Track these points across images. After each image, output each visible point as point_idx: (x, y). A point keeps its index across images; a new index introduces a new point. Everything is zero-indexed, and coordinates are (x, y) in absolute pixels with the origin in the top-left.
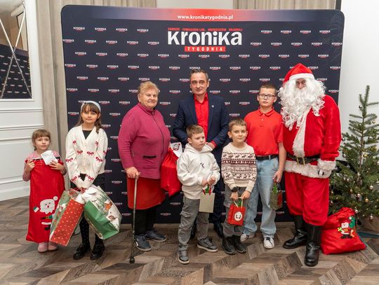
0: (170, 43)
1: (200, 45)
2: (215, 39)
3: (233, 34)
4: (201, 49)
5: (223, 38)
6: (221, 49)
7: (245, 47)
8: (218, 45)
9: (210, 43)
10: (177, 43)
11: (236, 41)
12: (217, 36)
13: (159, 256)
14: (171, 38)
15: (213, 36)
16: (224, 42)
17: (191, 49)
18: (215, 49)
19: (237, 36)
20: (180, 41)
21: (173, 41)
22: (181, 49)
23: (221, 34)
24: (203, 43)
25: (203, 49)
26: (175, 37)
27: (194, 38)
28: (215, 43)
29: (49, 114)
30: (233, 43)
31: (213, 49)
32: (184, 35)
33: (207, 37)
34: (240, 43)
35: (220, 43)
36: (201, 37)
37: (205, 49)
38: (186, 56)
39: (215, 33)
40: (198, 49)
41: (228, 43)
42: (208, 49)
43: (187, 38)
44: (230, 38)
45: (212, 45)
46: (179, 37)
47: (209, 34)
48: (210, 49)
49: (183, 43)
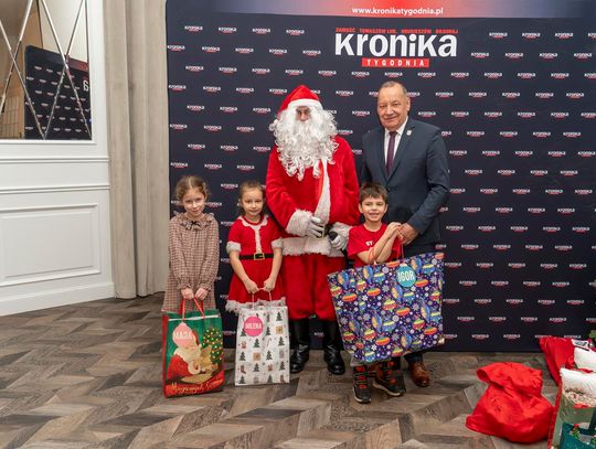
0: (338, 52)
1: (387, 56)
2: (413, 46)
3: (443, 39)
4: (388, 63)
5: (425, 45)
6: (422, 64)
7: (462, 60)
8: (416, 57)
9: (404, 54)
10: (350, 52)
11: (447, 50)
12: (417, 42)
13: (321, 399)
14: (341, 44)
15: (409, 42)
16: (426, 51)
17: (372, 63)
18: (412, 63)
19: (448, 41)
20: (355, 49)
21: (344, 49)
22: (356, 62)
23: (422, 38)
24: (393, 53)
25: (392, 63)
26: (346, 43)
27: (379, 46)
28: (412, 54)
29: (120, 166)
30: (442, 53)
31: (408, 63)
32: (361, 39)
33: (399, 44)
34: (453, 53)
35: (421, 54)
36: (389, 44)
37: (396, 63)
38: (363, 74)
39: (413, 37)
40: (384, 63)
41: (433, 53)
42: (400, 63)
43: (366, 45)
44: (437, 44)
45: (408, 57)
46: (353, 43)
47: (403, 38)
48: (404, 63)
49: (360, 53)
